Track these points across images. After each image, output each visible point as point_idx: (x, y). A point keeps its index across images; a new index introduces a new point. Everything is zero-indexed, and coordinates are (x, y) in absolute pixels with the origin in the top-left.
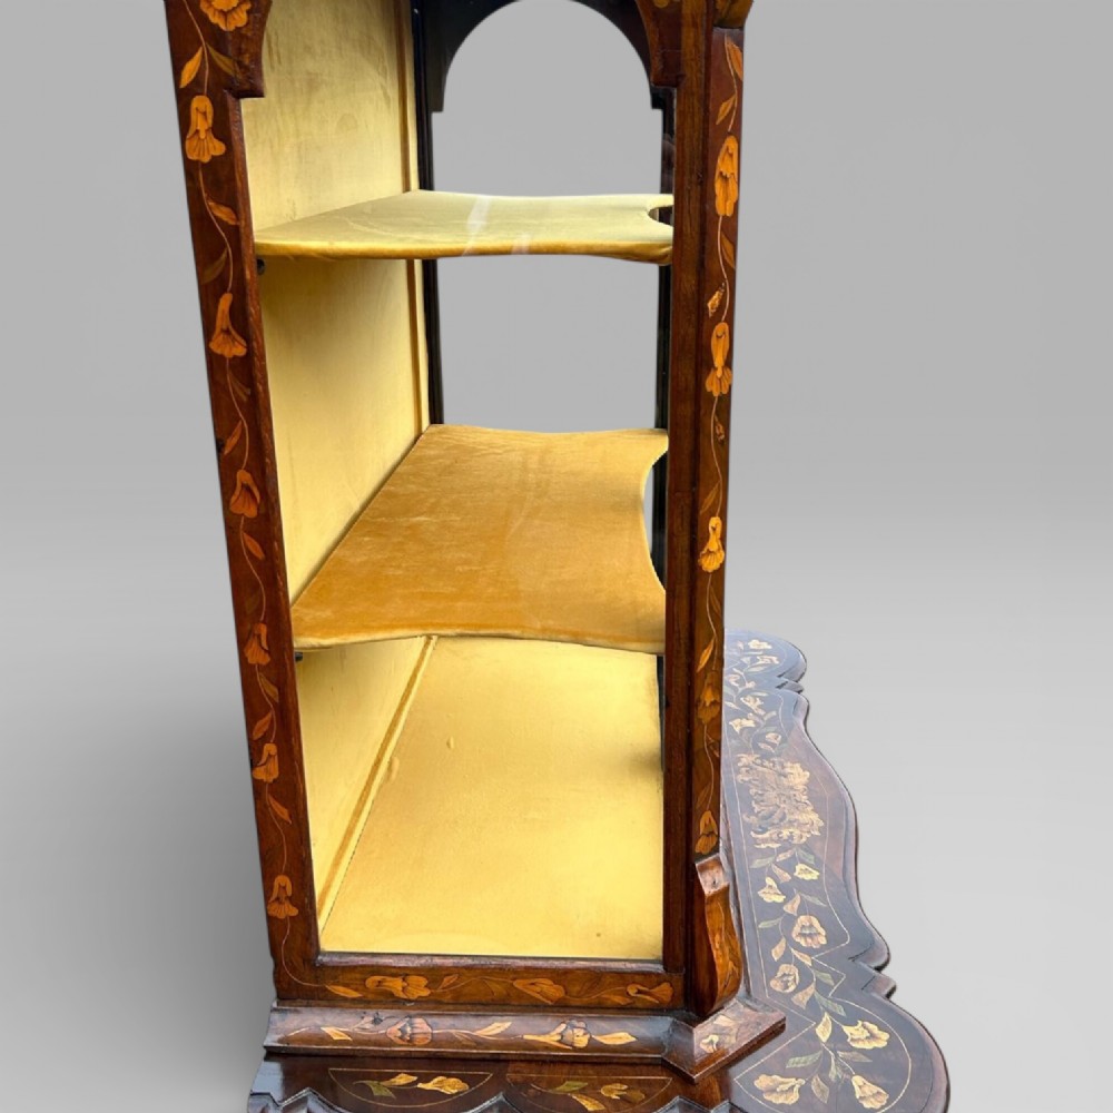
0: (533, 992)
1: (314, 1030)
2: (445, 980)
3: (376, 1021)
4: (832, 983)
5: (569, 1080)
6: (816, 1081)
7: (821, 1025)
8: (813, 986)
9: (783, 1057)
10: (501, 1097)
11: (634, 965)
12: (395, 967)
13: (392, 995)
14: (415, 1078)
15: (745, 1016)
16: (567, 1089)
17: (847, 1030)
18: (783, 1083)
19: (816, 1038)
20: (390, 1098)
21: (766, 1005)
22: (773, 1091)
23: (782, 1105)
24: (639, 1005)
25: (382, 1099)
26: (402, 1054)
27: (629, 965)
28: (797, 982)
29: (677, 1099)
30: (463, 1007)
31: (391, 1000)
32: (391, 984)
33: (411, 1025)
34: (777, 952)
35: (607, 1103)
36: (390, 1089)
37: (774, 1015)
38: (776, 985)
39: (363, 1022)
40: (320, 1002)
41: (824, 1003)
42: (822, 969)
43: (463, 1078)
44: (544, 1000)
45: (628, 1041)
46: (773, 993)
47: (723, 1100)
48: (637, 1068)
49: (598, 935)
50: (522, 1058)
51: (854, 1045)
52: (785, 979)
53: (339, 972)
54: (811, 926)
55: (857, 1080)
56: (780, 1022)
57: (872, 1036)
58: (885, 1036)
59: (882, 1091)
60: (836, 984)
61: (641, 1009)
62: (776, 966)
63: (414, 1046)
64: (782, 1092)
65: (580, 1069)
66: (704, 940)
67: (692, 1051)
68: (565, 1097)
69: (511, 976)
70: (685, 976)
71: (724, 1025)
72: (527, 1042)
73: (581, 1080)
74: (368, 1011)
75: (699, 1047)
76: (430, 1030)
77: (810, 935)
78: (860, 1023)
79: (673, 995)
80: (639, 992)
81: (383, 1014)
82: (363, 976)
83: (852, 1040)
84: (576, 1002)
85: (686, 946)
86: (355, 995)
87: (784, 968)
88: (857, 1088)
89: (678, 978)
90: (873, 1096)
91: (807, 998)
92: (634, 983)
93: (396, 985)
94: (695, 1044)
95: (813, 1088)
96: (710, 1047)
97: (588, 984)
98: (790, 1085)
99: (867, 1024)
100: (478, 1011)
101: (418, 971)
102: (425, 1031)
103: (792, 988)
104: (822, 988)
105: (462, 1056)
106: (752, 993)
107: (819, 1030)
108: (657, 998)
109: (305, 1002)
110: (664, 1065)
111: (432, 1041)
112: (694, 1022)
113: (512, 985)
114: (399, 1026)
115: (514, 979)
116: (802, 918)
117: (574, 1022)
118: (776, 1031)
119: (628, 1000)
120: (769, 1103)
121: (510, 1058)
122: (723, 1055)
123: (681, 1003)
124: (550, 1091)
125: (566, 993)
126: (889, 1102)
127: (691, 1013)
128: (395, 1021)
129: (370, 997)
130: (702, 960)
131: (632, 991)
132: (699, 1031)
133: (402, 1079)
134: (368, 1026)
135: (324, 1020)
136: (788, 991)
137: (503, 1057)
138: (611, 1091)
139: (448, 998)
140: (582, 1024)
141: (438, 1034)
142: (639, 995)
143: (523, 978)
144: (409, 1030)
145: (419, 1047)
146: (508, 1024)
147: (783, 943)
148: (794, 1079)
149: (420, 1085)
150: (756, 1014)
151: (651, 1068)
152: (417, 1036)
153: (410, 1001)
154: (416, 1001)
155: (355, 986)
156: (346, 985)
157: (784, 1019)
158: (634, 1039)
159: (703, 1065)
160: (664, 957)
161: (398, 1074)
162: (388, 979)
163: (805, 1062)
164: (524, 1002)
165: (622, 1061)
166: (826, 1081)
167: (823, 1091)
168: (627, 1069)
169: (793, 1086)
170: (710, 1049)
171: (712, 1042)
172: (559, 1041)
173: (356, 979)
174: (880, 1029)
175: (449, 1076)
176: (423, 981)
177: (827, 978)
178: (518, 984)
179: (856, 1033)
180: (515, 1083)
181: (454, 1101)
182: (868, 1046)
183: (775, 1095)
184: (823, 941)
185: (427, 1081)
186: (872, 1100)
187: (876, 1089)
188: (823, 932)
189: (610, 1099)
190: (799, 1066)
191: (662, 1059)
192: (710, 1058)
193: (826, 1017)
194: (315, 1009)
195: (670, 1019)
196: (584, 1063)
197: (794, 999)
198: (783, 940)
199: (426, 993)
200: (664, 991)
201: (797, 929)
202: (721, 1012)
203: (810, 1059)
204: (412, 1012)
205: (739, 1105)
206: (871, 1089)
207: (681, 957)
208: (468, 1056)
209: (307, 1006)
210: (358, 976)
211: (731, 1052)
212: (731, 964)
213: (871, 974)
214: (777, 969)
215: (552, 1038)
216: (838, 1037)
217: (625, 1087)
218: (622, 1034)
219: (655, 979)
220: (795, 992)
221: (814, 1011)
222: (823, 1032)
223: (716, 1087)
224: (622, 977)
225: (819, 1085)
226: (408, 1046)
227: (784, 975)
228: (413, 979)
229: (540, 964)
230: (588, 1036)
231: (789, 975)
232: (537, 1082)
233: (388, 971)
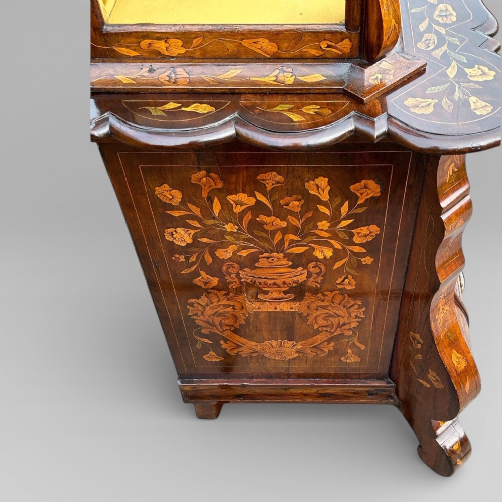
0: (255, 48)
1: (109, 77)
2: (195, 41)
3: (151, 71)
4: (458, 43)
5: (281, 104)
6: (445, 100)
7: (450, 68)
8: (446, 45)
9: (425, 88)
10: (236, 115)
11: (325, 27)
12: (158, 32)
13: (160, 53)
14: (180, 105)
15: (400, 62)
16: (281, 109)
17: (467, 71)
18: (423, 102)
19: (447, 76)
20: (164, 116)
21: (414, 56)
22: (417, 106)
23: (422, 114)
24: (328, 56)
25: (158, 117)
26: (170, 91)
27: (321, 27)
28: (436, 43)
29: (353, 113)
30: (208, 60)
31: (159, 57)
32: (158, 45)
33: (175, 72)
34: (423, 26)
35: (306, 117)
36: (163, 111)
37: (419, 62)
38: (421, 46)
39: (142, 71)
40: (111, 59)
41: (453, 55)
42: (453, 36)
43: (211, 105)
44: (264, 54)
45: (321, 79)
46: (419, 50)
47: (382, 113)
48: (327, 96)
49: (301, 14)
50: (250, 91)
51: (471, 79)
52: (428, 42)
53: (120, 38)
54: (447, 10)
55: (473, 99)
56: (422, 67)
57: (484, 74)
58: (493, 73)
59: (487, 104)
60: (461, 44)
61: (329, 59)
62: (421, 35)
63: (178, 85)
64: (422, 107)
65: (289, 98)
66: (375, 4)
67: (364, 84)
68: (279, 114)
69: (240, 37)
70: (361, 33)
71: (385, 67)
72: (253, 82)
73: (289, 104)
74: (144, 64)
75: (368, 81)
76: (188, 76)
77: (446, 16)
78: (477, 66)
79: (352, 48)
80: (329, 46)
81: (156, 65)
82: (138, 40)
83: (471, 76)
84: (286, 55)
85: (362, 10)
86: (135, 54)
87: (427, 36)
88: (472, 104)
89: (355, 34)
90: (483, 107)
91: (441, 53)
92: (325, 40)
93: (161, 46)
94: (366, 79)
95: (443, 104)
96: (376, 81)
97: (293, 42)
98: (427, 103)
99: (481, 67)
100: (218, 62)
101: (175, 35)
102: (185, 76)
103: (432, 47)
104: (452, 46)
105: (210, 91)
106: (405, 49)
107: (448, 72)
108: (341, 50)
109: (102, 59)
110: (345, 94)
111: (189, 83)
112: (365, 66)
113: (241, 43)
114: (167, 73)
115: (242, 39)
116: (441, 5)
117: (285, 69)
118: (420, 72)
119: (321, 53)
120: (414, 113)
121: (243, 91)
122: (384, 86)
123: (357, 53)
124: (269, 110)
125: (278, 49)
126: (493, 111)
127: (363, 60)
128: (164, 70)
129: (145, 55)
130: (373, 17)
131: (323, 45)
132: (368, 71)
133: (171, 105)
134: (145, 74)
135: (116, 71)
136: (428, 49)
137: (237, 91)
138: (309, 110)
139: (198, 54)
140: (290, 70)
141: (193, 78)
142: (328, 49)
143: (248, 38)
144: (173, 76)
145: (181, 86)
146: (239, 71)
147: (427, 21)
148: (430, 100)
149: (183, 109)
150: (407, 62)
151: (335, 96)
152: (179, 80)
153: (173, 57)
154: (176, 57)
155: (133, 48)
156: (128, 47)
157: (426, 64)
158: (324, 78)
159: (370, 92)
160: (346, 20)
161: (169, 103)
162: (155, 41)
163: (439, 89)
164: (251, 56)
165: (317, 91)
166: (452, 100)
167: (449, 106)
168: (319, 96)
169: (430, 104)
170: (376, 83)
171: (377, 78)
172: (274, 81)
173: (133, 42)
174: (489, 70)
175: (202, 103)
176: (180, 42)
177: (456, 41)
178: (245, 43)
179: (474, 72)
180: (246, 107)
181: (205, 117)
182: (481, 79)
183: (417, 109)
184: (454, 19)
185: (187, 107)
186: (481, 109)
187: (484, 104)
188: (455, 14)
189: (308, 114)
190: (435, 92)
191: (344, 90)
192: (375, 88)
193: (454, 63)
194: (107, 64)
195: (349, 65)
196: (291, 94)
197: (433, 53)
198: (427, 19)
199: (183, 51)
200: (346, 46)
201: (437, 12)
202: (384, 59)
203: (442, 88)
204: (175, 64)
205: (393, 115)
206: (481, 104)
207: (358, 18)
208: (214, 91)
209: (103, 62)
210: (134, 40)
211: (389, 84)
212: (393, 21)
213: (486, 37)
214: (422, 37)
215: (270, 79)
216: (461, 75)
217: (319, 107)
218: (317, 75)
219: (339, 36)
220: (433, 49)
221: (446, 60)
222: (452, 72)
223: (379, 106)
224: (317, 35)
225: (447, 103)
226: (173, 85)
227: (427, 40)
228: (173, 41)
229: (259, 28)
230: (294, 77)
231: (430, 40)
232: (260, 105)
233: (154, 35)
